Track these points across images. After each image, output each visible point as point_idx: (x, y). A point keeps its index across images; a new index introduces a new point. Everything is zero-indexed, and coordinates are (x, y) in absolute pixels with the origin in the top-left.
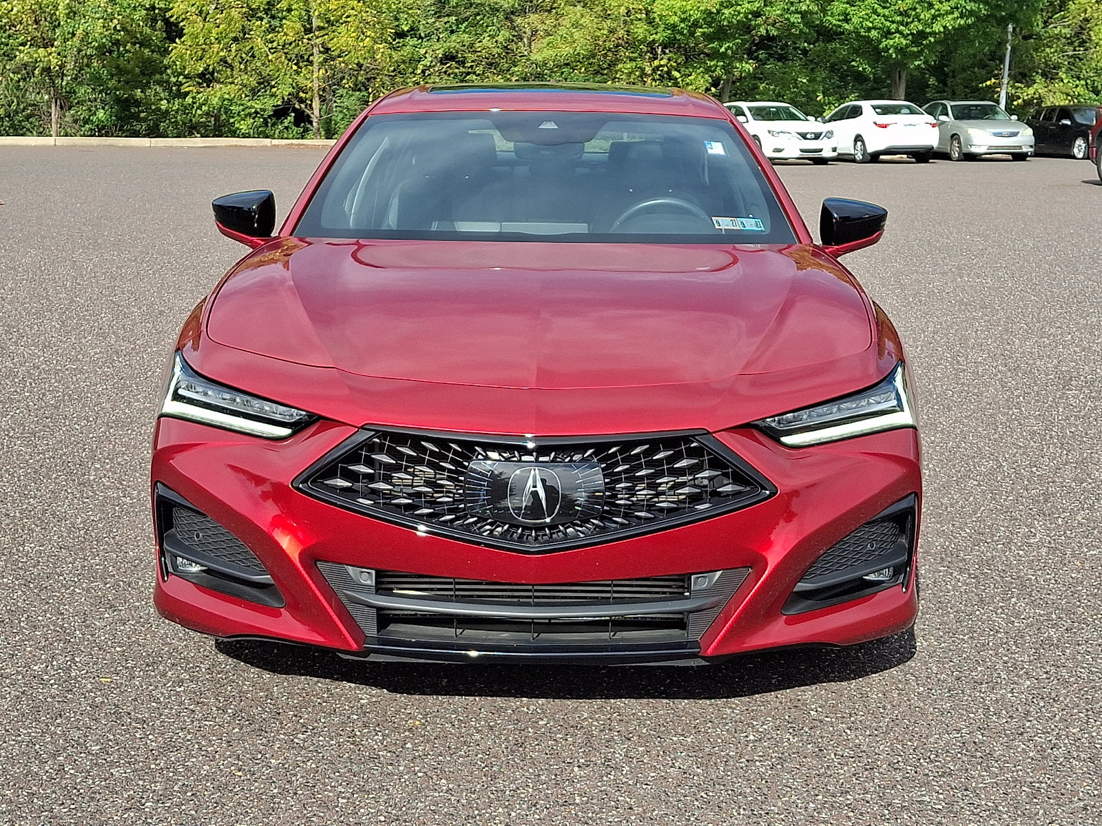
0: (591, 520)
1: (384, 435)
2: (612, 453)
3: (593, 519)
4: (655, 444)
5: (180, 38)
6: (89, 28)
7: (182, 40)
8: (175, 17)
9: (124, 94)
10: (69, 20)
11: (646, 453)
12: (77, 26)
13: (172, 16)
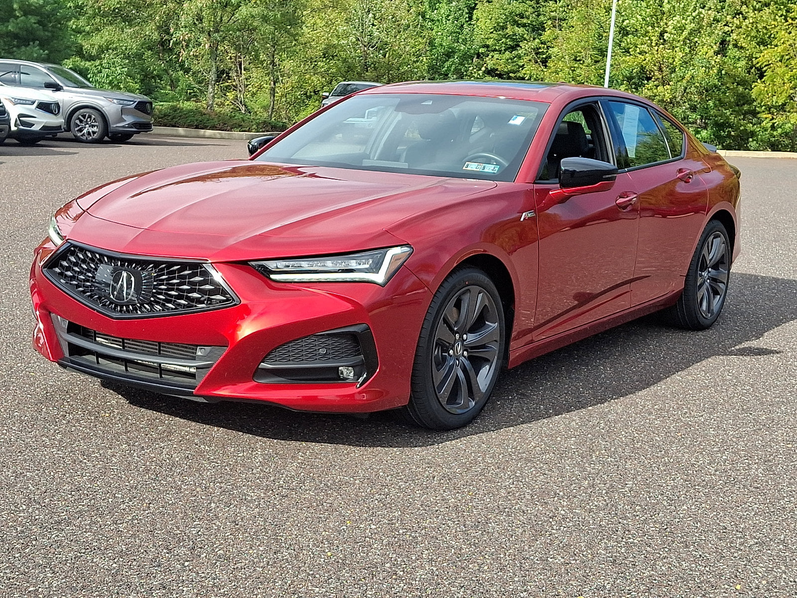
0: (145, 305)
1: (75, 246)
2: (162, 268)
3: (146, 304)
4: (184, 266)
5: (761, 79)
6: (695, 73)
7: (763, 80)
8: (759, 64)
9: (720, 119)
10: (682, 68)
11: (180, 270)
12: (686, 72)
13: (758, 63)
